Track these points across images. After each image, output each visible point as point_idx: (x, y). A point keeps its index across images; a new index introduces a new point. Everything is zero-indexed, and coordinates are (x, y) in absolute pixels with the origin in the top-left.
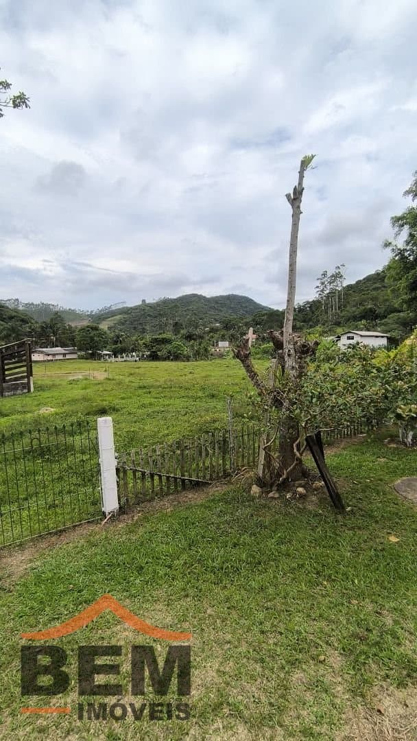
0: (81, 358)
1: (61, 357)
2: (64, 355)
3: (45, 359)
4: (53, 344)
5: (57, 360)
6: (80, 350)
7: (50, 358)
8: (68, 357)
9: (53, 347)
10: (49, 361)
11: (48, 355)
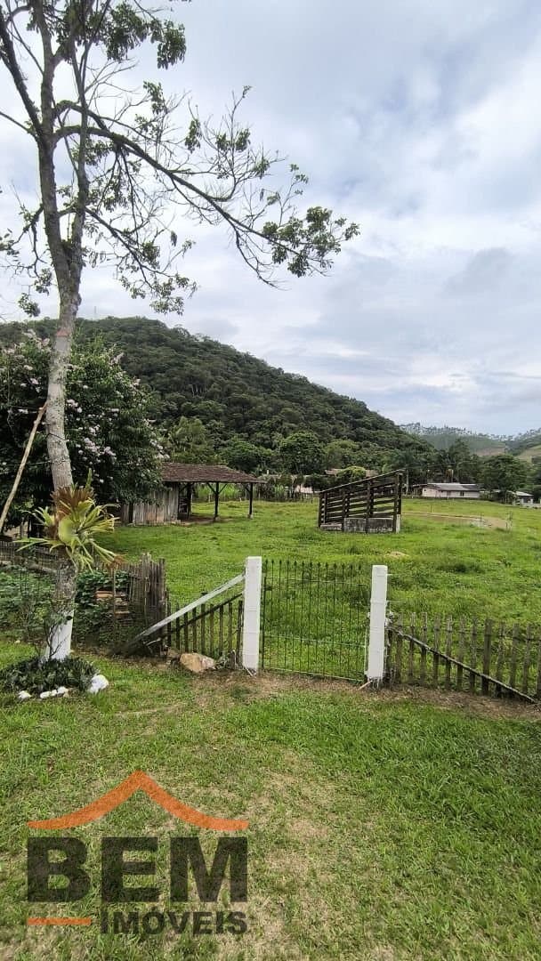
0: (482, 498)
1: (458, 495)
2: (462, 492)
3: (438, 496)
4: (450, 478)
5: (451, 498)
6: (485, 487)
7: (444, 495)
8: (466, 495)
9: (450, 482)
10: (441, 499)
11: (442, 491)
